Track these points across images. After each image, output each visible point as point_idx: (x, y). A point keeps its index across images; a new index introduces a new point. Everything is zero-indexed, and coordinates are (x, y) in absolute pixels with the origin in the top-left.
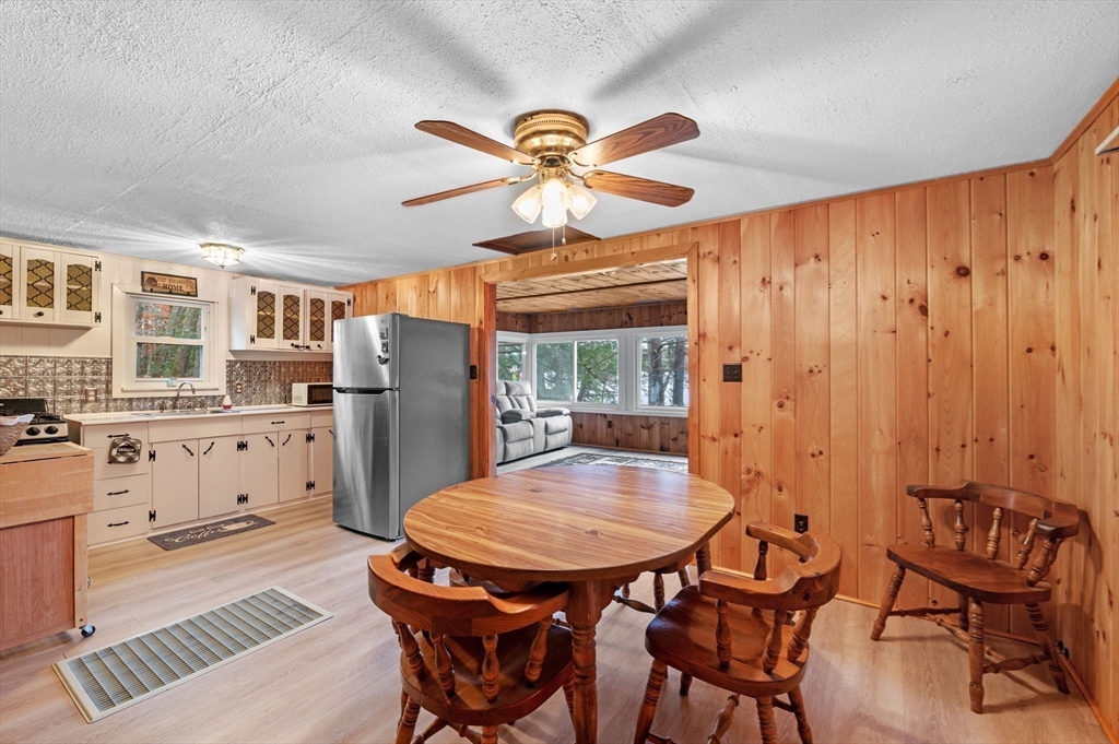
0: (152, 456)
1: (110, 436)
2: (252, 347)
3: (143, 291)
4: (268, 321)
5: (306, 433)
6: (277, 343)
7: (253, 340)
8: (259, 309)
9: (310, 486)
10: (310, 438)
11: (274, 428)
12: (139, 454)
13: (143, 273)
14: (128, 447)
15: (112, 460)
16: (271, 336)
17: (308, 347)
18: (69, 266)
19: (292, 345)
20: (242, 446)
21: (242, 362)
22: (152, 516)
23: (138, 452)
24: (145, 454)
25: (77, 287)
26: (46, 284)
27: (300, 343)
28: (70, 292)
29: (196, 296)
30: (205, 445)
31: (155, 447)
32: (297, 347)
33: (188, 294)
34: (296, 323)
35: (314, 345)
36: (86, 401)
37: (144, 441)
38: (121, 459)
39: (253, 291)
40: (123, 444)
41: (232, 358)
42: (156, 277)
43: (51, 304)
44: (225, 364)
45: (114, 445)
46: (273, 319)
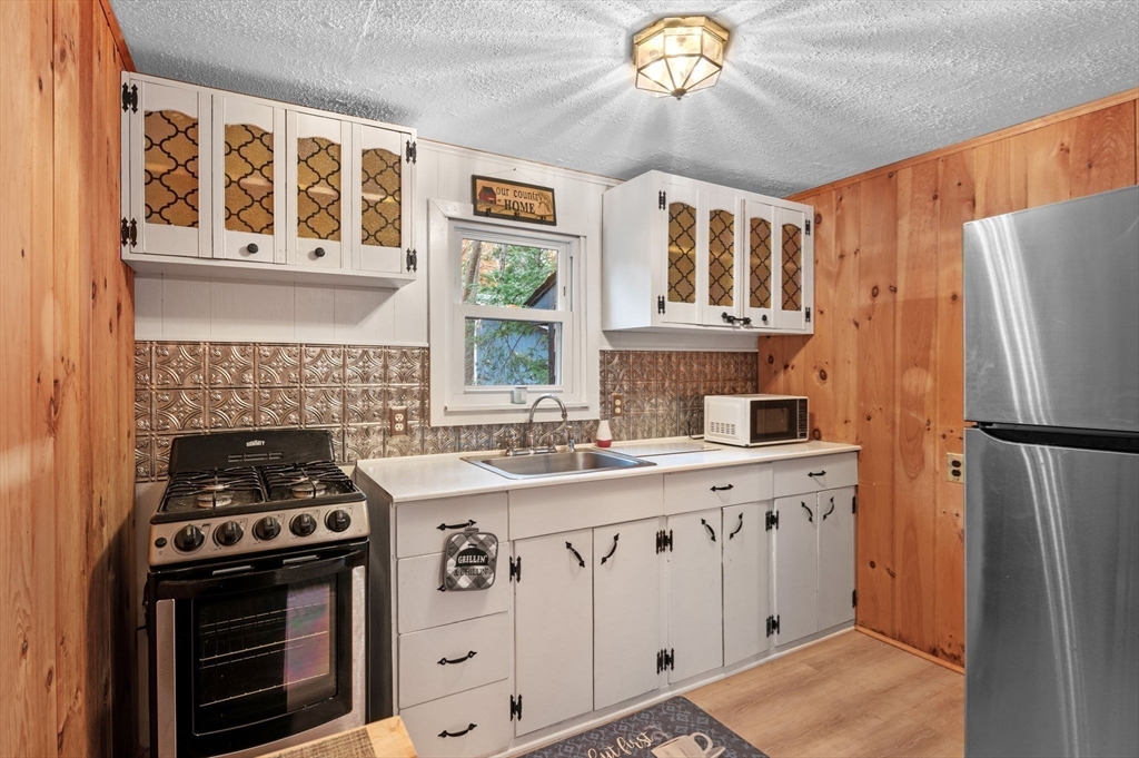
0: (515, 570)
1: (443, 527)
2: (662, 321)
3: (476, 213)
4: (683, 265)
5: (765, 509)
6: (699, 314)
7: (661, 305)
8: (672, 242)
9: (773, 625)
10: (772, 520)
11: (716, 499)
12: (493, 569)
13: (475, 178)
14: (474, 551)
15: (447, 584)
16: (688, 297)
17: (747, 321)
18: (365, 153)
19: (724, 315)
20: (664, 541)
21: (621, 354)
22: (516, 708)
23: (490, 563)
24: (503, 567)
25: (377, 197)
26: (328, 191)
27: (733, 311)
28: (368, 206)
29: (554, 223)
30: (603, 542)
31: (521, 550)
32: (730, 319)
33: (542, 220)
34: (728, 271)
35: (755, 314)
36: (391, 432)
37: (502, 538)
38: (464, 581)
39: (662, 200)
40: (465, 546)
41: (608, 347)
42: (494, 186)
43: (335, 234)
44: (598, 357)
45: (449, 549)
46: (691, 261)
